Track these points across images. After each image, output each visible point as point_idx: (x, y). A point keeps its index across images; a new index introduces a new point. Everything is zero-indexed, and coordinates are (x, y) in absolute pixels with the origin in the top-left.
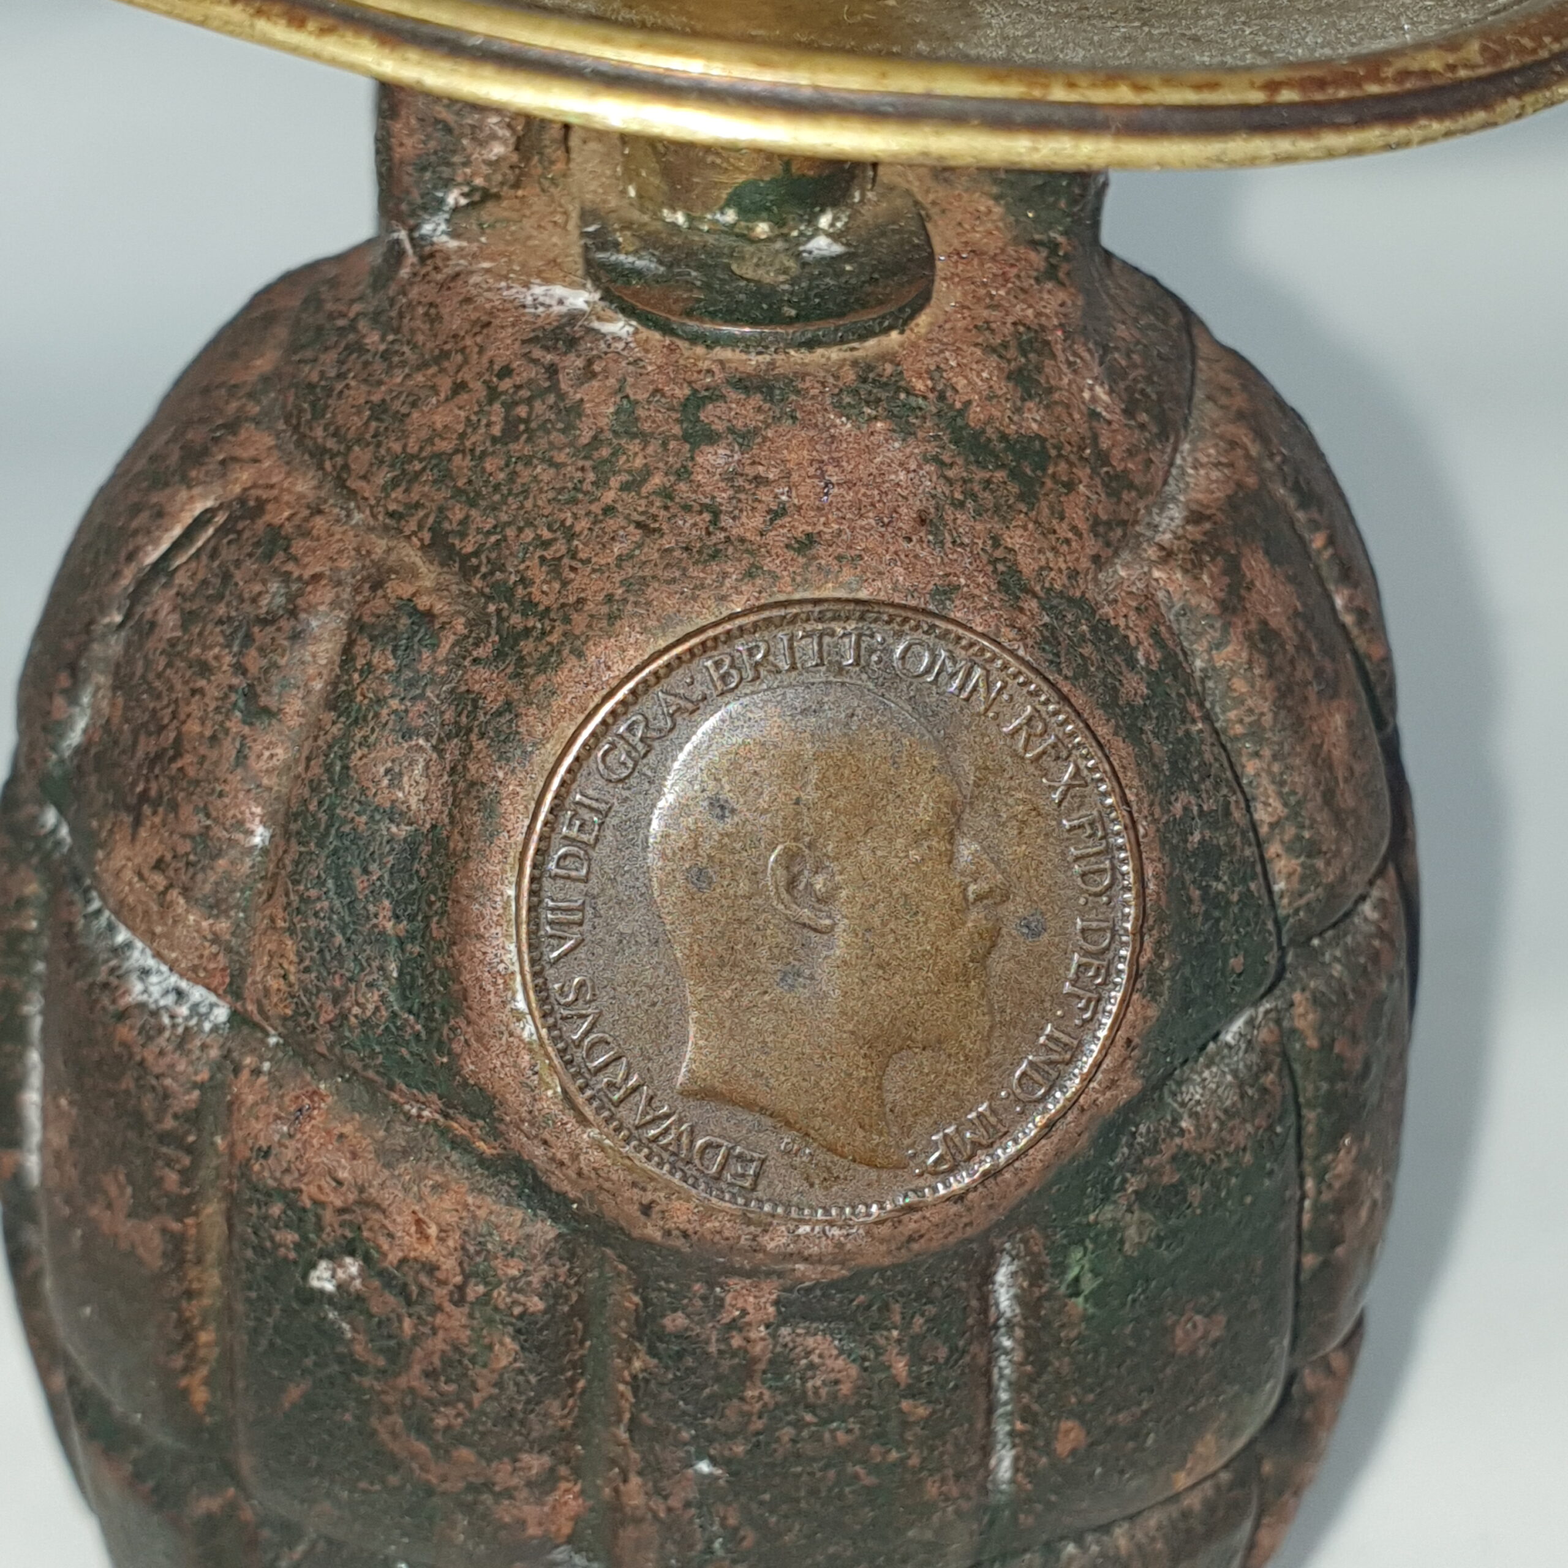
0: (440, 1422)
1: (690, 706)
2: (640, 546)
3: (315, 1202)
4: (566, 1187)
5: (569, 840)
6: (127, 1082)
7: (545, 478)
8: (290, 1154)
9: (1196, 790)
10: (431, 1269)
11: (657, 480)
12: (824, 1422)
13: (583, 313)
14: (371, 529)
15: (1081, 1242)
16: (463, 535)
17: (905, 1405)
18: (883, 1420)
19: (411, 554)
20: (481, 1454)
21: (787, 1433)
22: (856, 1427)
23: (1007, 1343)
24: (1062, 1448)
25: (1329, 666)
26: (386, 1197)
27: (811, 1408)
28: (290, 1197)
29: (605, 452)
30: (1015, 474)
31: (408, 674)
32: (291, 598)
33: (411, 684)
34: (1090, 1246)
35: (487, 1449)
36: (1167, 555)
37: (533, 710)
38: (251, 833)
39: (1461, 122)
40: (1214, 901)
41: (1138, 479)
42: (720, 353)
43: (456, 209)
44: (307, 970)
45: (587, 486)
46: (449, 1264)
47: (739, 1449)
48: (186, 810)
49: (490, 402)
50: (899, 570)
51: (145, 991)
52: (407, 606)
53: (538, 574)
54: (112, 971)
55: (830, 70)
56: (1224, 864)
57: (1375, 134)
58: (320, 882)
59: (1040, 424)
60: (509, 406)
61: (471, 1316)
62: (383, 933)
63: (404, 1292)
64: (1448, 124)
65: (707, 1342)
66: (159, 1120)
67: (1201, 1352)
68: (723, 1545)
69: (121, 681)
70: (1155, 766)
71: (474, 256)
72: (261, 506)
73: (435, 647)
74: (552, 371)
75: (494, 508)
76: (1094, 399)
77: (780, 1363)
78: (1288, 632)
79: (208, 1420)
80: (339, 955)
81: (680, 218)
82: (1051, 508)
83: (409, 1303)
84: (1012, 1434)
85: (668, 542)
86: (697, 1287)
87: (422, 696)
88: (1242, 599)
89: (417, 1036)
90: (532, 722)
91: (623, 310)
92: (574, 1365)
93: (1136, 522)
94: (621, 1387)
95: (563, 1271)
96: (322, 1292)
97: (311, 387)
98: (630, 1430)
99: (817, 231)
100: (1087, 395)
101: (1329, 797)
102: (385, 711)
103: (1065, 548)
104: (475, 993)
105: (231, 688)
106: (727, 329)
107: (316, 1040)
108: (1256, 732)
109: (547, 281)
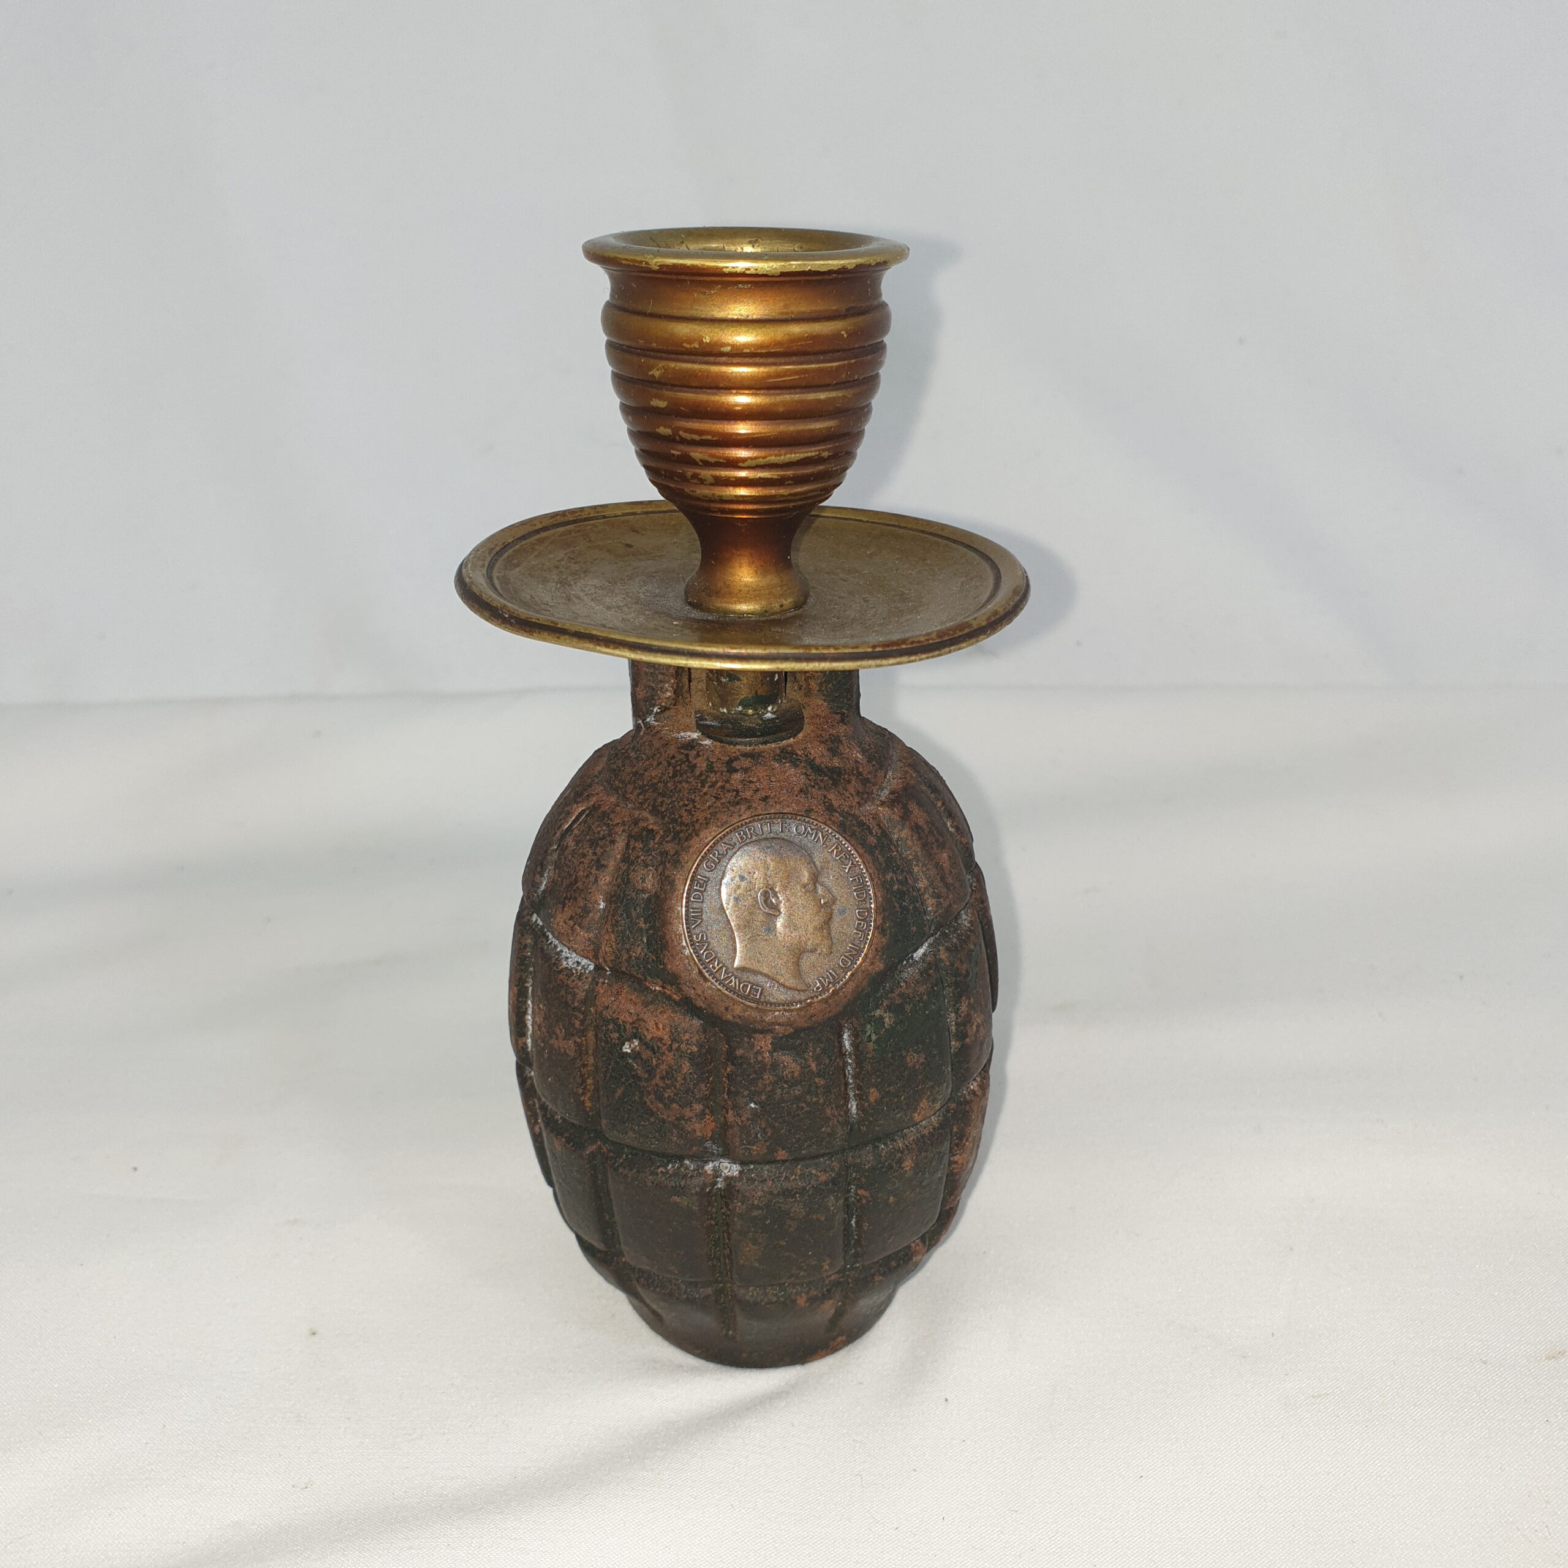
0: (666, 1095)
1: (732, 847)
2: (715, 803)
3: (623, 1022)
4: (702, 1004)
5: (696, 890)
6: (563, 993)
7: (686, 786)
8: (615, 1007)
9: (894, 872)
10: (661, 1039)
11: (720, 784)
12: (790, 1087)
13: (695, 739)
14: (633, 809)
15: (870, 1023)
16: (662, 806)
17: (817, 1080)
18: (810, 1086)
19: (646, 814)
20: (680, 1106)
21: (779, 1091)
22: (801, 1089)
23: (850, 1061)
24: (872, 1099)
25: (941, 839)
26: (646, 1017)
27: (786, 1082)
28: (615, 1021)
29: (703, 777)
30: (831, 778)
31: (646, 848)
32: (610, 831)
33: (648, 851)
34: (873, 1024)
35: (682, 1104)
36: (883, 803)
37: (684, 853)
38: (600, 904)
39: (931, 655)
40: (904, 908)
41: (873, 780)
42: (738, 747)
43: (657, 713)
44: (618, 944)
45: (699, 788)
46: (666, 1037)
47: (763, 1098)
48: (579, 899)
49: (669, 766)
50: (794, 805)
51: (567, 964)
52: (645, 829)
53: (685, 814)
54: (556, 959)
55: (751, 648)
56: (906, 896)
57: (905, 659)
58: (622, 915)
59: (839, 763)
60: (674, 767)
61: (674, 1055)
62: (642, 928)
63: (653, 1049)
64: (926, 655)
65: (750, 1059)
66: (573, 1003)
67: (917, 1067)
68: (761, 1135)
69: (557, 866)
70: (879, 863)
71: (663, 726)
72: (600, 806)
73: (654, 840)
74: (687, 756)
75: (671, 797)
76: (857, 757)
77: (775, 1066)
78: (925, 827)
79: (591, 1114)
80: (628, 938)
81: (725, 710)
82: (843, 788)
83: (654, 1053)
84: (854, 1096)
85: (723, 801)
86: (745, 1039)
87: (651, 855)
88: (908, 816)
89: (653, 960)
90: (684, 857)
91: (708, 737)
92: (708, 1071)
93: (872, 793)
94: (724, 1079)
95: (703, 1037)
96: (627, 1053)
97: (615, 770)
98: (728, 1094)
99: (768, 712)
100: (854, 756)
101: (943, 879)
102: (639, 861)
103: (847, 799)
104: (670, 941)
105: (592, 860)
106: (739, 740)
107: (622, 967)
108: (916, 857)
109: (685, 731)
